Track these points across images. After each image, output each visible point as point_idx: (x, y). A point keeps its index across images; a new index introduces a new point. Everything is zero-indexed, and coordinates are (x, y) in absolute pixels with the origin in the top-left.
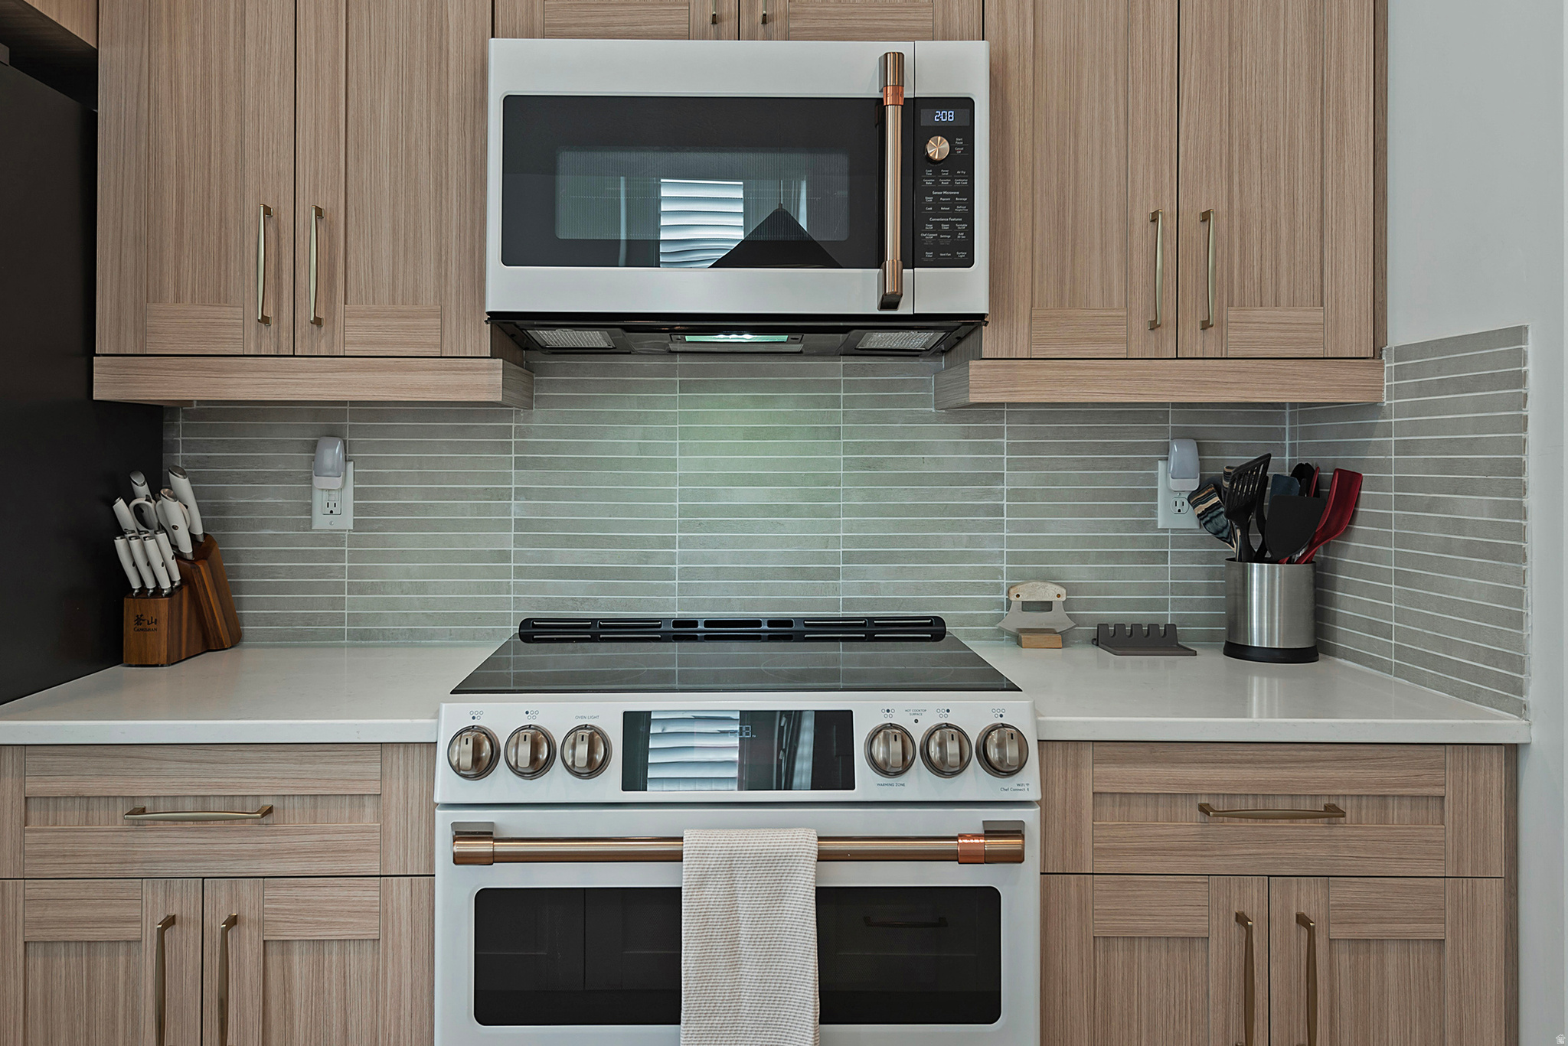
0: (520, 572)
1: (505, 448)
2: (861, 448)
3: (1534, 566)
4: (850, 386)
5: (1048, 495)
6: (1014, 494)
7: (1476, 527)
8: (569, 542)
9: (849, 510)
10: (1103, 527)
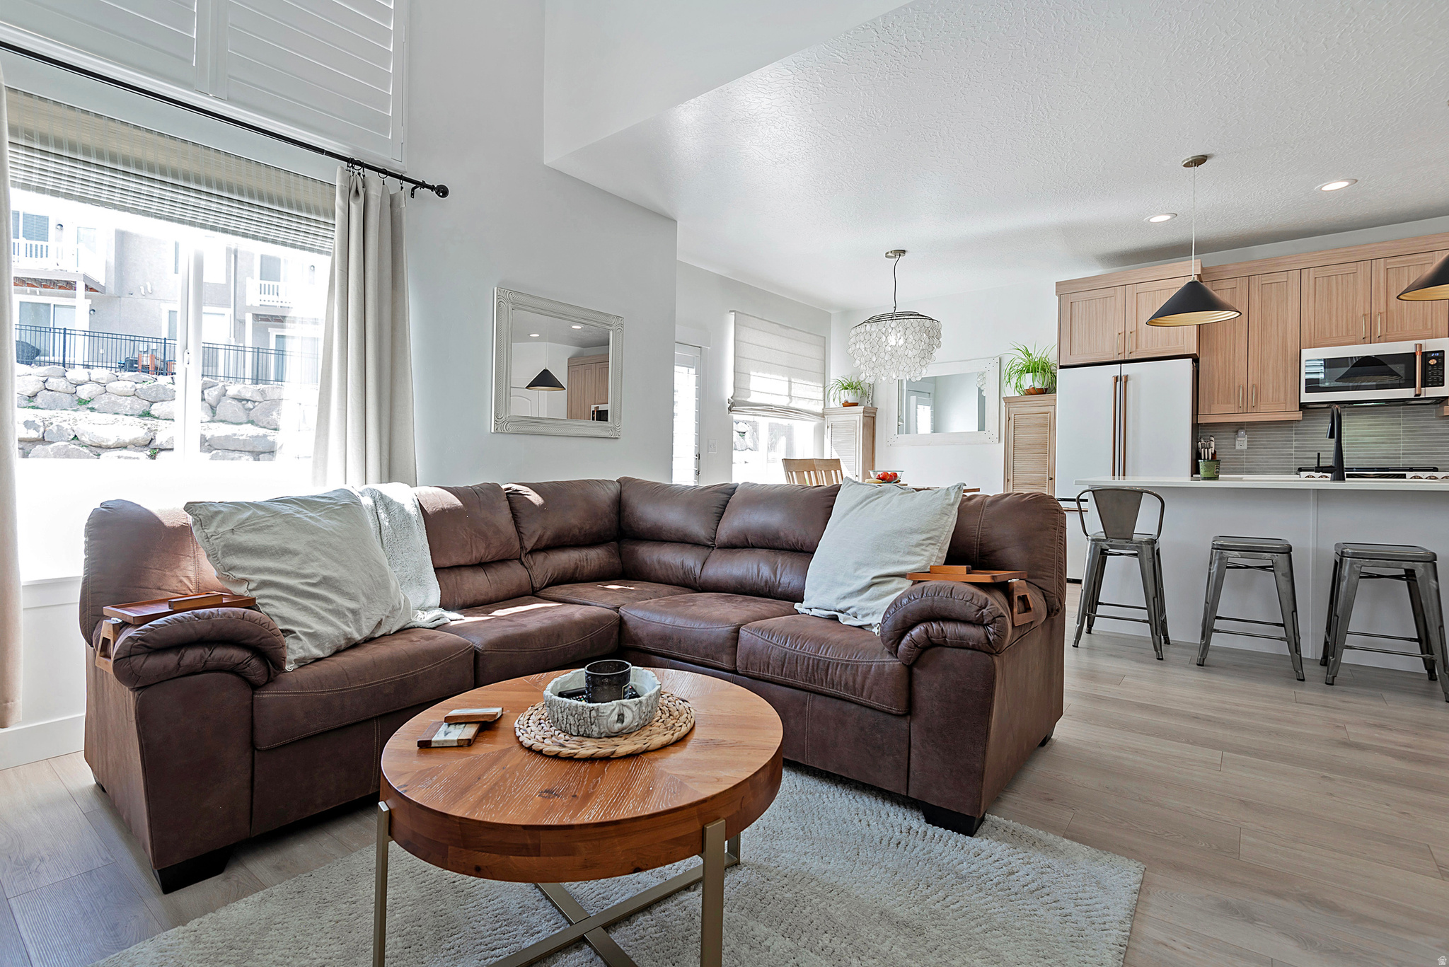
0: (1295, 458)
2: (1406, 427)
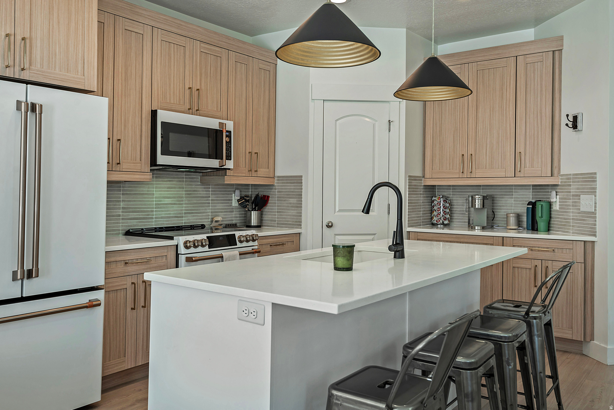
1: (120, 190)
3: (303, 208)
4: (186, 178)
5: (217, 200)
6: (212, 200)
7: (293, 203)
10: (225, 206)
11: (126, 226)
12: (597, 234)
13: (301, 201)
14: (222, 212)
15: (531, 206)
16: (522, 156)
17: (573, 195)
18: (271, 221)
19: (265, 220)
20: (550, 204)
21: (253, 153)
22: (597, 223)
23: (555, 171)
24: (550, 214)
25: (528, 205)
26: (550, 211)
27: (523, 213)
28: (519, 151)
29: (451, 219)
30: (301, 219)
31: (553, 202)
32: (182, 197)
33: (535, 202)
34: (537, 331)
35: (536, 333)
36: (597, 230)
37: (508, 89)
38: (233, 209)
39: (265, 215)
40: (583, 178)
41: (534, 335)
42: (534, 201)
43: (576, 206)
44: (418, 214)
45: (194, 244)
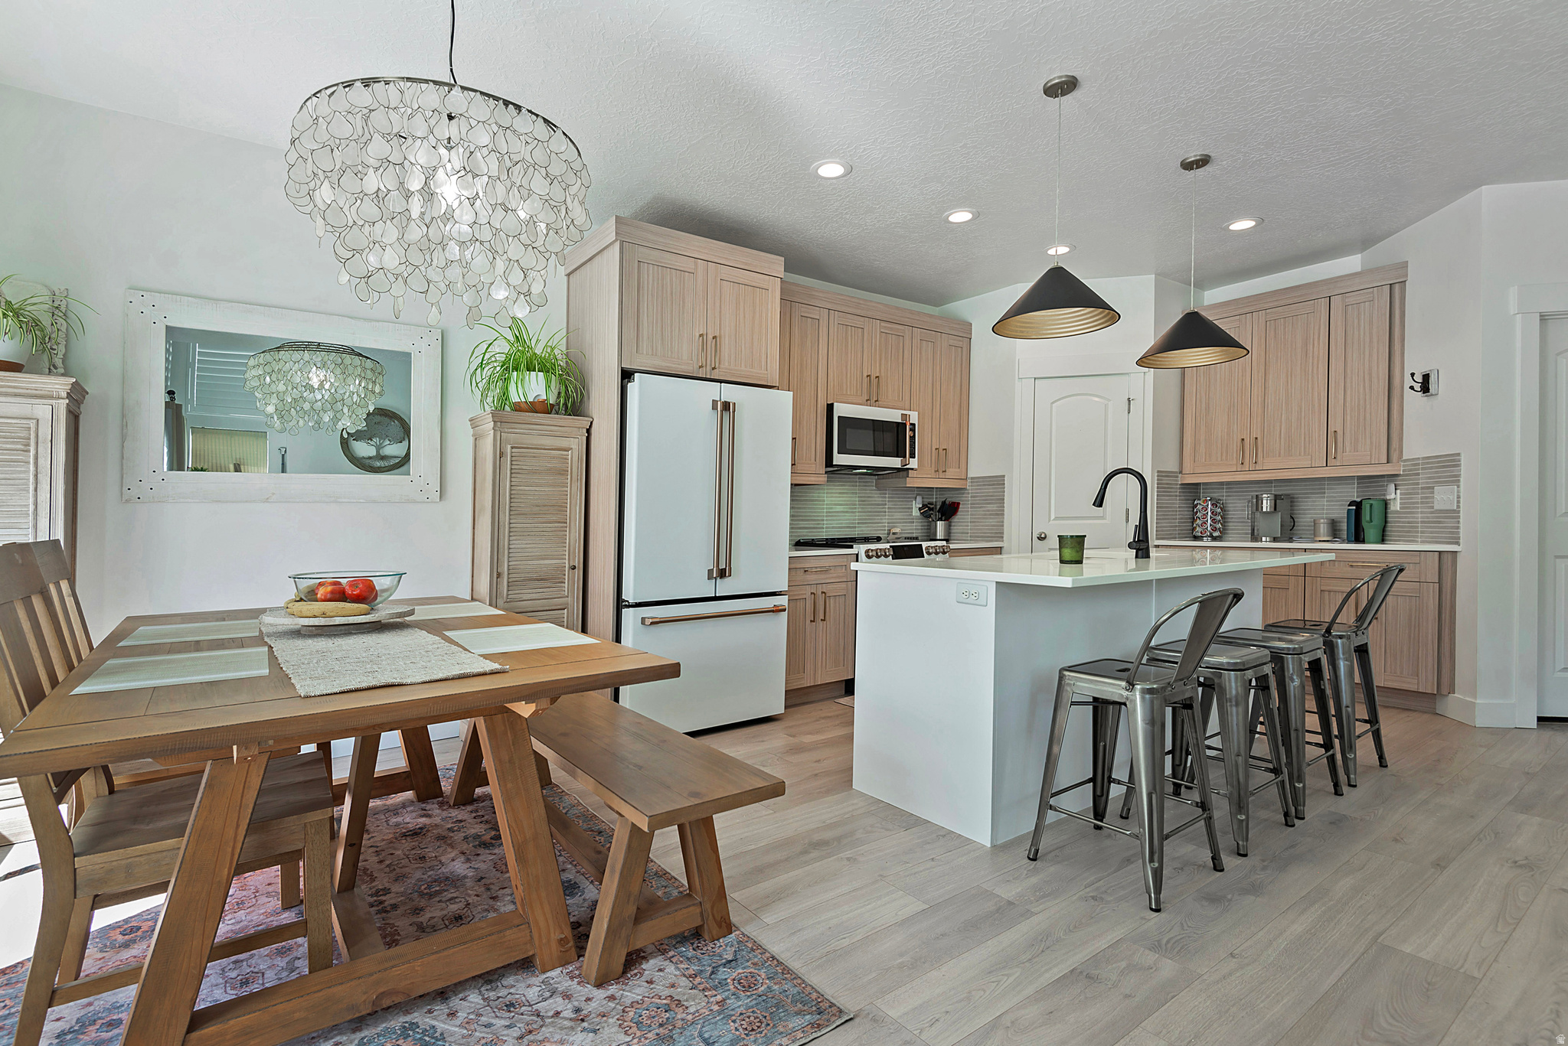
3: (1005, 516)
4: (860, 482)
5: (894, 508)
7: (992, 511)
8: (803, 520)
9: (859, 512)
10: (904, 515)
11: (796, 536)
12: (1461, 541)
13: (1004, 507)
14: (900, 523)
15: (1354, 508)
16: (1338, 437)
17: (1422, 488)
18: (962, 533)
19: (954, 533)
20: (1386, 504)
21: (941, 450)
22: (1461, 525)
23: (1394, 456)
24: (1386, 517)
25: (1349, 505)
26: (1386, 513)
27: (1343, 518)
28: (1333, 430)
29: (1224, 529)
30: (1003, 530)
31: (1390, 500)
32: (855, 505)
33: (1361, 501)
34: (1343, 654)
35: (1341, 656)
36: (1461, 535)
37: (1316, 345)
38: (913, 519)
39: (954, 526)
40: (1439, 462)
41: (1338, 659)
42: (1359, 500)
43: (1427, 503)
44: (1171, 523)
45: (877, 553)
